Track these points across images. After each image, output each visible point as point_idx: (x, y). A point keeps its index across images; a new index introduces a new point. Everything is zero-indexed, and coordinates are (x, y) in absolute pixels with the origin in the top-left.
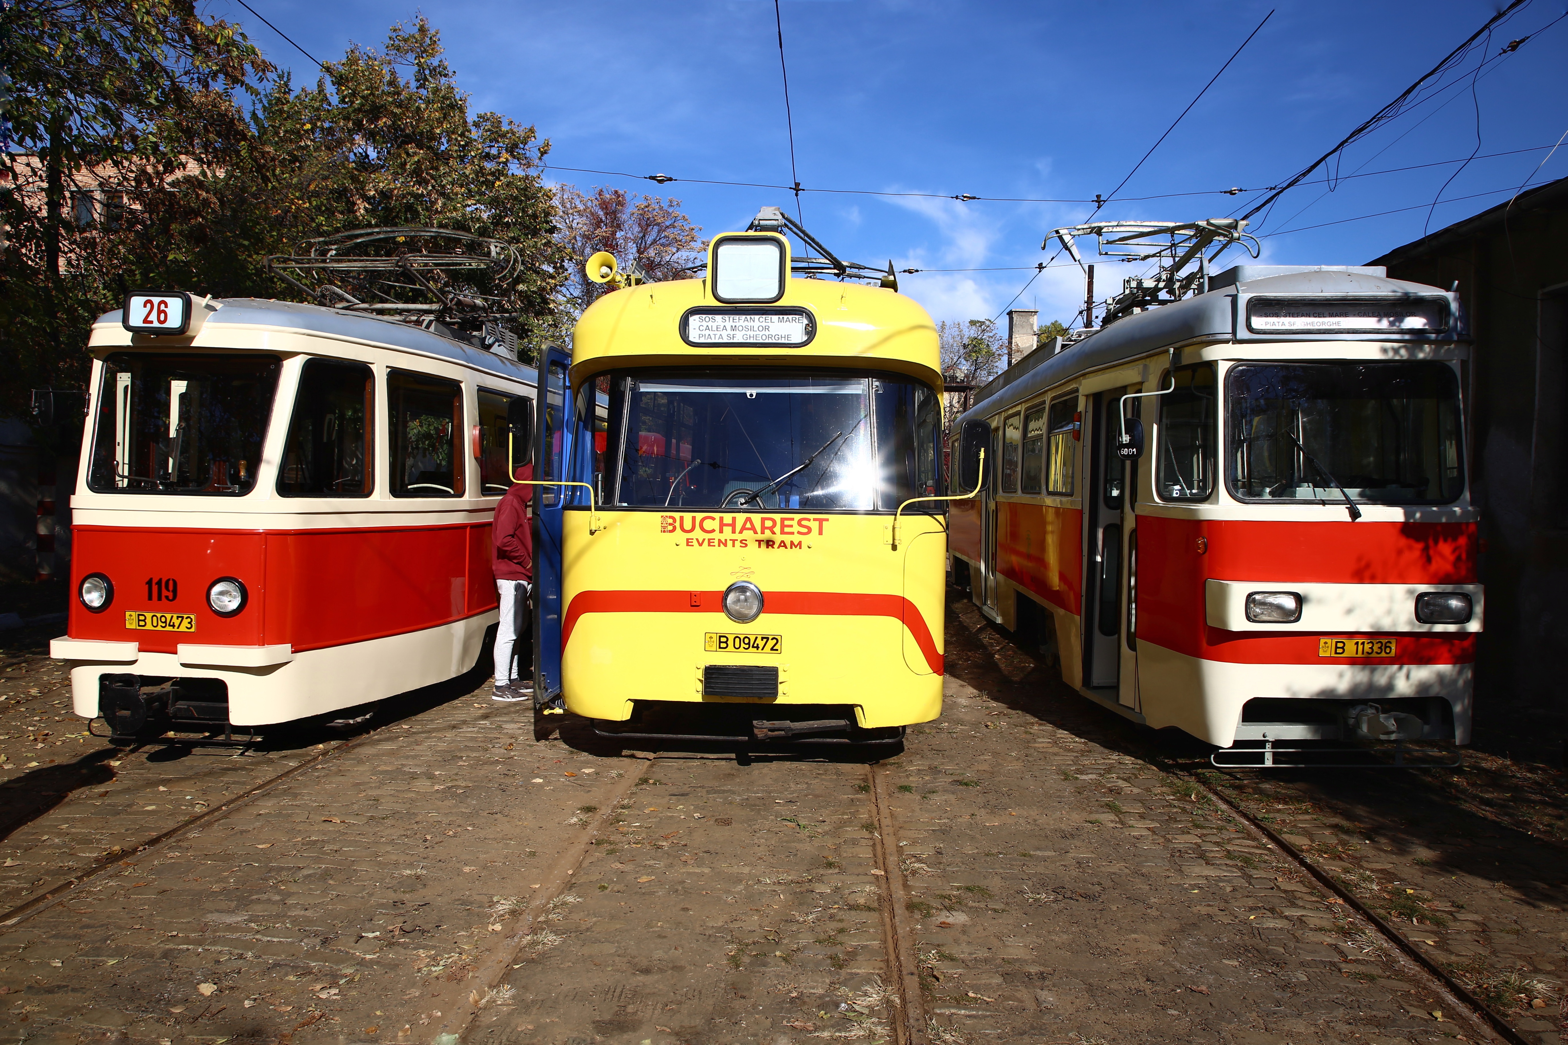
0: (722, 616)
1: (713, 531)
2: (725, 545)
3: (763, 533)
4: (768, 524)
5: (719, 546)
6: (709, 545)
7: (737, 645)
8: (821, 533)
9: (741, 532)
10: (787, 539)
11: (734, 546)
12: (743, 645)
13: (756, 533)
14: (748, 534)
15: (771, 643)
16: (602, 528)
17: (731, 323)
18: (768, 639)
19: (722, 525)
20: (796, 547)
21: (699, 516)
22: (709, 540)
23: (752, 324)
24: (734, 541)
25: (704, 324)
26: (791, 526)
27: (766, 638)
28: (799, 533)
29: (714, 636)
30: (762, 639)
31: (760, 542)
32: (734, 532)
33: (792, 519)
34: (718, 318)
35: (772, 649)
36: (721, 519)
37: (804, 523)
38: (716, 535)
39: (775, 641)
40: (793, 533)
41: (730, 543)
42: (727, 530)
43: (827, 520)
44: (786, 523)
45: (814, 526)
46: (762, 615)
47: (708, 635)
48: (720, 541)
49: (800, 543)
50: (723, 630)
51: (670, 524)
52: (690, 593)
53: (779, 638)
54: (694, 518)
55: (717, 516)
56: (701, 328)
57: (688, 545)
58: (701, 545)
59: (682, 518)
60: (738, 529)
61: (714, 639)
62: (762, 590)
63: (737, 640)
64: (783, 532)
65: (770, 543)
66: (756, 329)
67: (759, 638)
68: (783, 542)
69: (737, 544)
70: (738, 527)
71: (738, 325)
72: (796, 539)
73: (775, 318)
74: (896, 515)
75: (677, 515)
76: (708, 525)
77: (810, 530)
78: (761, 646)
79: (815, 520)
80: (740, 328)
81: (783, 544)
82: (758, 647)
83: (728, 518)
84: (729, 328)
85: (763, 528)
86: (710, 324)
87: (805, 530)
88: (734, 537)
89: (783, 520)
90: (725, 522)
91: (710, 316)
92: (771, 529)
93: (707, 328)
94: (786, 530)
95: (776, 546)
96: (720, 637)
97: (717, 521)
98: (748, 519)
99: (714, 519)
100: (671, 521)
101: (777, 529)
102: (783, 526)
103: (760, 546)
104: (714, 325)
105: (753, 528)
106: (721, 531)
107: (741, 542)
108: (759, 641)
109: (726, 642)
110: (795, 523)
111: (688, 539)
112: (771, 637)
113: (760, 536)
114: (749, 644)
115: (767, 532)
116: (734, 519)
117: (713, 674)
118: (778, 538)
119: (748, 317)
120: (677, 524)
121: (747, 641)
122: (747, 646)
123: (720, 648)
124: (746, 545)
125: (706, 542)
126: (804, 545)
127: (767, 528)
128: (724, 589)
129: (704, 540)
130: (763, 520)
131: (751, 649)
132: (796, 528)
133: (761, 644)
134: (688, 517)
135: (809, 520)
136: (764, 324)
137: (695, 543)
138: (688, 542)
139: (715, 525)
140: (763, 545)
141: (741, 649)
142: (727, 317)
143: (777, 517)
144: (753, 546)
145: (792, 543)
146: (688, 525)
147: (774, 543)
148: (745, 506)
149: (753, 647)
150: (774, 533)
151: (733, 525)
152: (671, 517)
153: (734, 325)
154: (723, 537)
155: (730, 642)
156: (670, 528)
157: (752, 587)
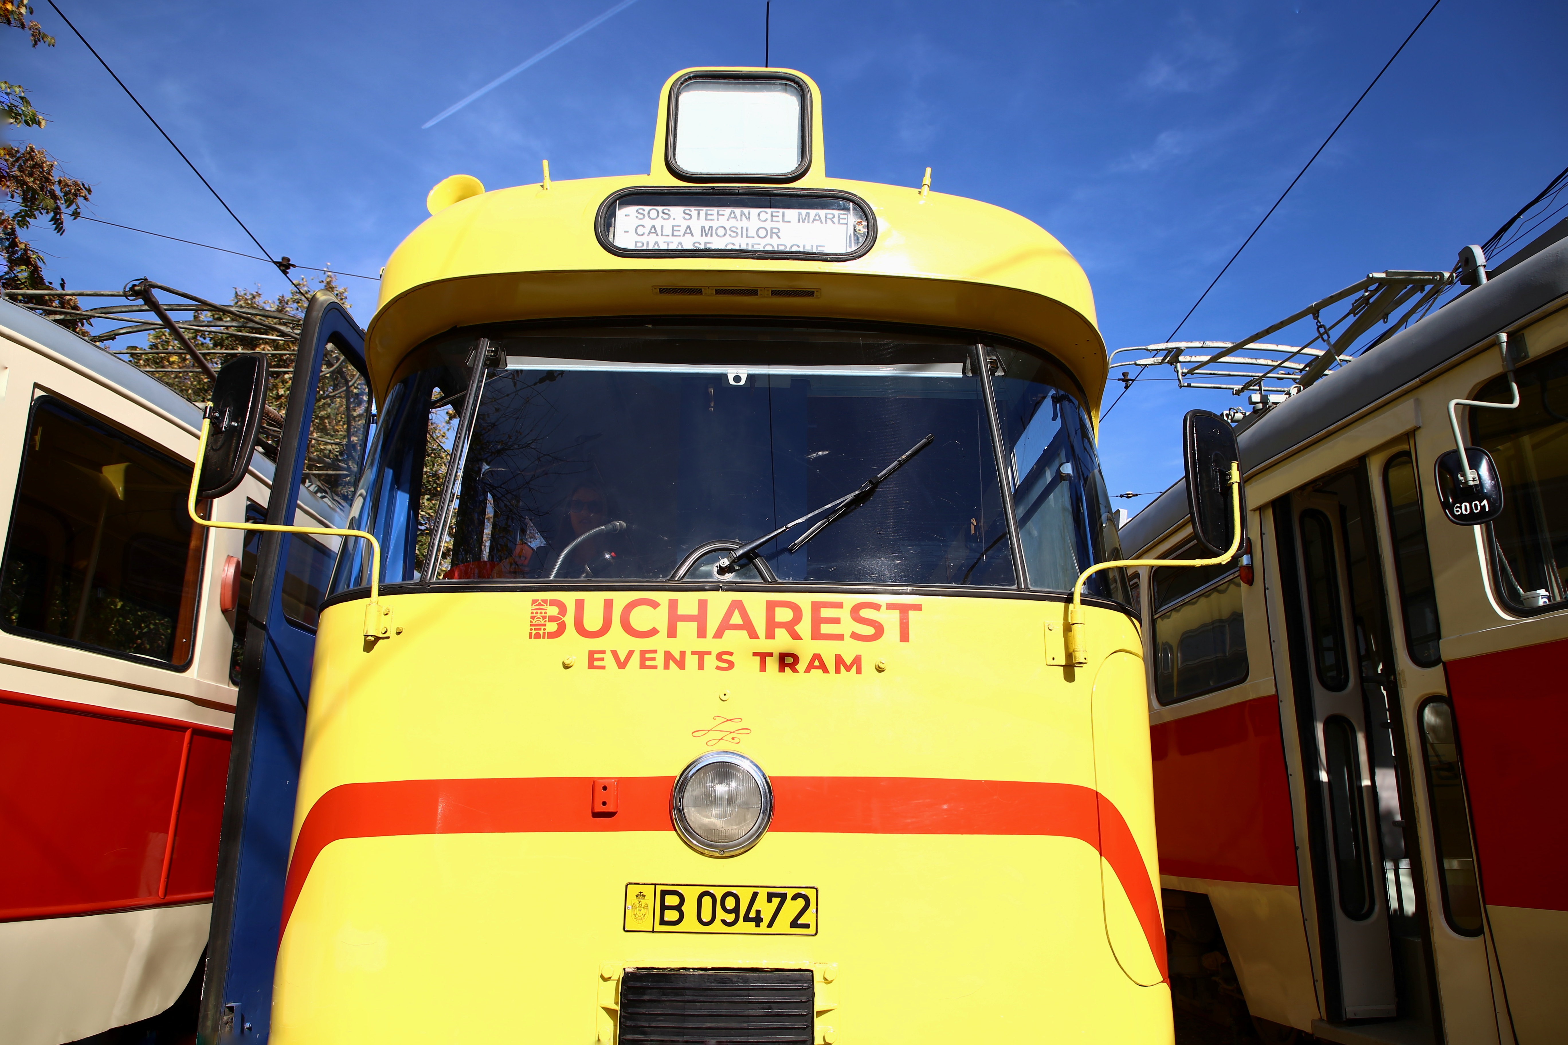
0: (670, 838)
1: (653, 632)
2: (681, 665)
3: (770, 635)
4: (784, 615)
5: (667, 667)
6: (643, 666)
7: (706, 916)
8: (904, 636)
9: (719, 635)
10: (828, 650)
11: (701, 667)
12: (721, 914)
13: (753, 635)
14: (735, 640)
15: (792, 908)
16: (391, 633)
17: (703, 222)
18: (783, 897)
19: (674, 618)
20: (848, 669)
21: (621, 599)
22: (643, 653)
23: (745, 223)
24: (701, 655)
25: (648, 223)
26: (837, 621)
27: (778, 896)
28: (855, 636)
29: (649, 891)
30: (770, 897)
31: (763, 657)
32: (702, 633)
33: (839, 605)
34: (677, 212)
35: (794, 924)
36: (673, 604)
37: (865, 613)
38: (660, 643)
39: (801, 902)
40: (840, 637)
41: (692, 661)
42: (688, 630)
43: (918, 607)
44: (825, 613)
45: (890, 620)
46: (769, 837)
47: (633, 890)
48: (668, 656)
49: (857, 661)
50: (668, 877)
51: (552, 619)
52: (592, 783)
53: (811, 894)
54: (608, 604)
55: (663, 597)
56: (641, 230)
57: (591, 666)
58: (622, 665)
59: (580, 604)
60: (712, 627)
61: (649, 899)
62: (769, 773)
63: (707, 901)
64: (816, 635)
65: (788, 661)
66: (752, 233)
67: (763, 894)
68: (817, 656)
69: (711, 661)
70: (713, 624)
71: (715, 224)
72: (849, 650)
73: (792, 214)
74: (1069, 600)
75: (569, 598)
76: (641, 618)
77: (879, 630)
78: (766, 917)
79: (890, 607)
80: (721, 232)
81: (818, 663)
82: (758, 920)
83: (688, 602)
84: (696, 231)
85: (772, 626)
86: (658, 223)
87: (869, 631)
88: (702, 645)
89: (816, 607)
90: (681, 611)
91: (660, 209)
92: (790, 628)
93: (653, 230)
94: (825, 629)
95: (801, 666)
96: (664, 893)
97: (664, 610)
98: (737, 605)
99: (655, 605)
100: (553, 611)
101: (804, 628)
102: (817, 621)
103: (763, 668)
104: (668, 226)
105: (748, 626)
106: (672, 633)
107: (719, 657)
108: (761, 903)
109: (678, 908)
110: (844, 614)
111: (591, 653)
112: (790, 893)
113: (763, 645)
114: (736, 910)
115: (781, 634)
116: (703, 604)
117: (643, 990)
118: (806, 648)
119: (738, 211)
120: (569, 619)
121: (730, 903)
122: (730, 918)
123: (663, 922)
124: (731, 665)
125: (635, 659)
126: (868, 666)
127: (782, 625)
128: (676, 772)
129: (631, 653)
130: (771, 607)
131: (742, 926)
132: (848, 626)
133: (767, 909)
134: (594, 601)
135: (876, 607)
136: (769, 225)
137: (609, 660)
138: (593, 660)
139: (658, 618)
140: (772, 664)
141: (717, 926)
142: (693, 210)
143: (805, 600)
144: (747, 665)
145: (839, 661)
146: (593, 622)
147: (796, 659)
148: (729, 577)
149: (747, 919)
150: (796, 636)
151: (701, 619)
152: (554, 603)
153: (707, 225)
154: (675, 647)
155: (689, 908)
156: (552, 627)
157: (745, 765)
